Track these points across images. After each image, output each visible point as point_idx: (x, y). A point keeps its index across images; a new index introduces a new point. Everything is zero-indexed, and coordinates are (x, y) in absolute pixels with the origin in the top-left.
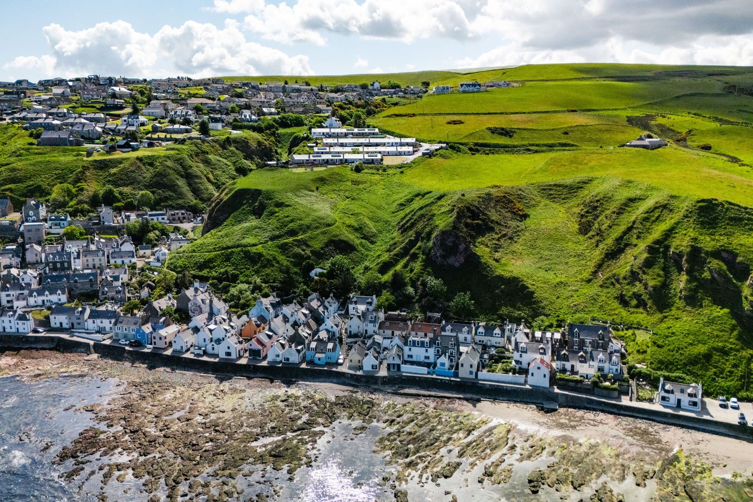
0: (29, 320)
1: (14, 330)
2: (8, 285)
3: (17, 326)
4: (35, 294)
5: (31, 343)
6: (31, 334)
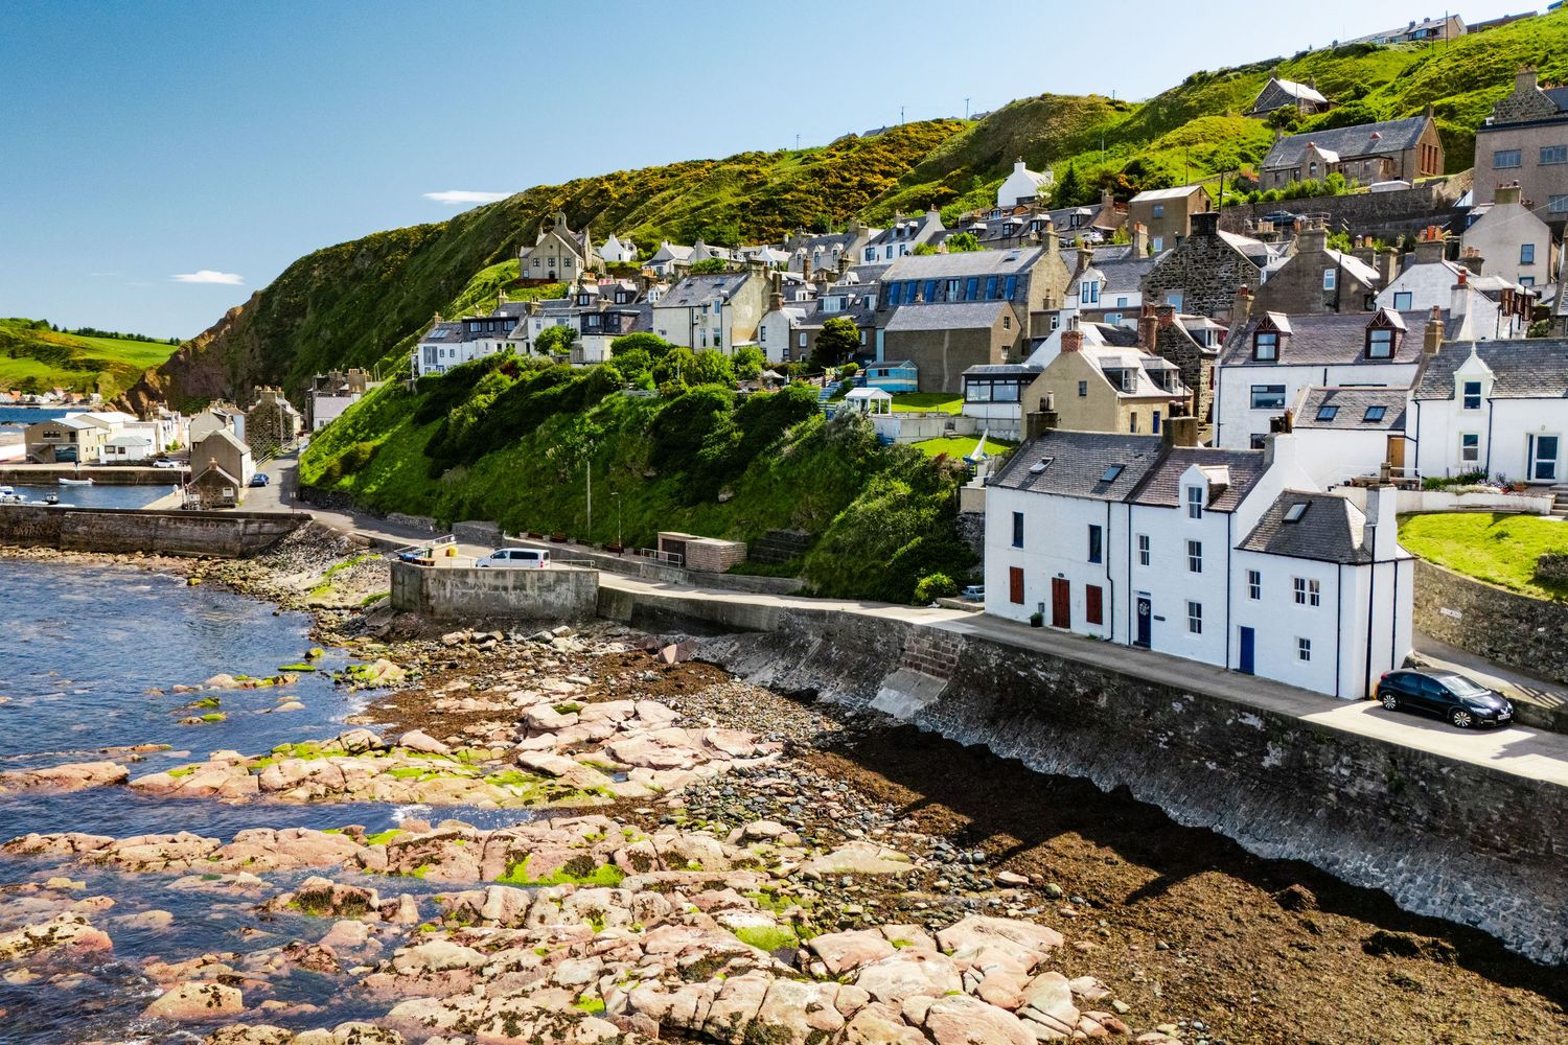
0: (1366, 557)
1: (1212, 648)
2: (1281, 321)
3: (1247, 612)
4: (1475, 369)
5: (1338, 822)
6: (1356, 719)
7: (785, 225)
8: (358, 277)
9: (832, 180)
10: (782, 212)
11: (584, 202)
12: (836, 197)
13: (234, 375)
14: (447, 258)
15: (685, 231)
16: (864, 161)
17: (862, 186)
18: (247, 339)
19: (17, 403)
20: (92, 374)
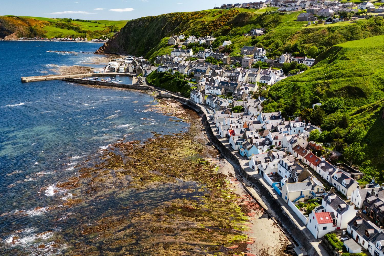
3: (197, 100)
7: (207, 32)
8: (140, 26)
9: (215, 23)
10: (207, 30)
11: (178, 20)
12: (215, 26)
13: (120, 44)
14: (156, 26)
15: (192, 33)
16: (220, 19)
17: (220, 24)
18: (121, 37)
19: (72, 40)
20: (84, 34)
